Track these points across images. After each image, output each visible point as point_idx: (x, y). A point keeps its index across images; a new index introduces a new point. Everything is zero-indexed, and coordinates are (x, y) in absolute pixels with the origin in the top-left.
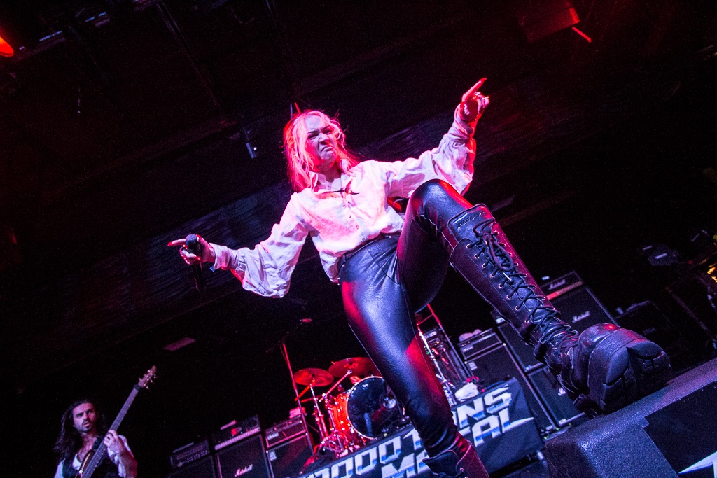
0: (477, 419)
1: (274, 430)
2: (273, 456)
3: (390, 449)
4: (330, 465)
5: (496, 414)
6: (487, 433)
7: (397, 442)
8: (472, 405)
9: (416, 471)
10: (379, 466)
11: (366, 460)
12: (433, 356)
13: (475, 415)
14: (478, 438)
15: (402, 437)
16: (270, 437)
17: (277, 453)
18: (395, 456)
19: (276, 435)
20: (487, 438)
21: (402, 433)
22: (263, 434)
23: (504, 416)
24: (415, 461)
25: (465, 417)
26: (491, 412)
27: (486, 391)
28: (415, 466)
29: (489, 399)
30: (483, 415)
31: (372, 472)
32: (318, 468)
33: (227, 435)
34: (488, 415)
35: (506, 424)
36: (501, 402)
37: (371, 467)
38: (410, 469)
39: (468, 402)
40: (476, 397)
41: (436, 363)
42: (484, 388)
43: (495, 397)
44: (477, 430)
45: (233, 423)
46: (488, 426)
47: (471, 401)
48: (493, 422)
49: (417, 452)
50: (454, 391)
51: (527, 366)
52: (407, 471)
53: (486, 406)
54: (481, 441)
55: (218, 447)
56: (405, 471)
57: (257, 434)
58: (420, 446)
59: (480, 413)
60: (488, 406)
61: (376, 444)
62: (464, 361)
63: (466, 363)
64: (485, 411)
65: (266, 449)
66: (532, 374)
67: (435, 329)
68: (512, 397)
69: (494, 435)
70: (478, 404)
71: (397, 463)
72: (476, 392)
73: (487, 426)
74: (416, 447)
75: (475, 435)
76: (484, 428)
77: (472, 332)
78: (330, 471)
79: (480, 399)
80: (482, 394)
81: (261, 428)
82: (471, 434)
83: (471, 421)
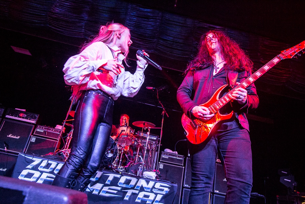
0: (145, 190)
1: (43, 128)
2: (33, 140)
4: (59, 162)
5: (156, 194)
6: (145, 199)
8: (148, 182)
9: (99, 193)
12: (146, 148)
13: (145, 188)
14: (139, 198)
15: (104, 173)
16: (38, 130)
17: (37, 139)
19: (42, 131)
20: (143, 201)
21: (105, 172)
22: (36, 126)
24: (102, 188)
25: (141, 186)
26: (154, 192)
27: (159, 180)
28: (100, 191)
29: (158, 185)
30: (149, 190)
32: (52, 159)
33: (17, 114)
34: (152, 192)
36: (163, 190)
38: (97, 190)
39: (147, 180)
40: (152, 180)
41: (145, 152)
42: (159, 178)
43: (161, 186)
44: (141, 195)
45: (24, 110)
46: (148, 197)
47: (149, 180)
48: (152, 196)
49: (107, 185)
50: (144, 171)
51: (186, 184)
52: (95, 190)
53: (154, 187)
54: (139, 201)
55: (7, 116)
56: (94, 189)
57: (33, 124)
58: (109, 183)
59: (148, 188)
60: (155, 188)
62: (159, 161)
63: (159, 162)
64: (152, 189)
65: (32, 134)
66: (186, 189)
67: (157, 137)
68: (169, 192)
69: (148, 202)
70: (151, 184)
72: (154, 178)
74: (107, 182)
75: (139, 196)
76: (145, 196)
77: (173, 151)
78: (57, 165)
79: (153, 182)
80: (156, 181)
81: (36, 123)
82: (137, 194)
83: (142, 189)
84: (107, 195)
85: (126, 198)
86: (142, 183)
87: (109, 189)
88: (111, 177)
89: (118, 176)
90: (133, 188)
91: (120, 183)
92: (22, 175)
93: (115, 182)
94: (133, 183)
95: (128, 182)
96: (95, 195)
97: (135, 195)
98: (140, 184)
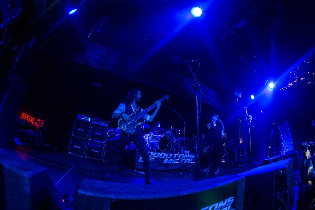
1: (112, 129)
2: (109, 136)
3: (169, 156)
5: (190, 159)
7: (171, 155)
10: (165, 158)
11: (163, 155)
14: (185, 162)
17: (110, 135)
18: (169, 158)
20: (187, 163)
22: (108, 128)
23: (192, 160)
29: (191, 156)
31: (163, 158)
33: (97, 121)
34: (189, 159)
35: (191, 162)
36: (192, 157)
37: (163, 157)
38: (171, 162)
40: (189, 154)
42: (191, 153)
45: (100, 119)
49: (174, 159)
53: (190, 157)
59: (188, 158)
61: (167, 153)
65: (107, 133)
70: (189, 156)
71: (169, 159)
73: (188, 161)
82: (185, 160)
83: (186, 158)
84: (175, 163)
85: (181, 163)
86: (186, 156)
87: (175, 160)
88: (175, 155)
89: (178, 155)
90: (183, 159)
91: (179, 157)
92: (140, 160)
93: (177, 157)
94: (183, 157)
95: (181, 156)
96: (170, 164)
97: (184, 161)
98: (185, 157)
